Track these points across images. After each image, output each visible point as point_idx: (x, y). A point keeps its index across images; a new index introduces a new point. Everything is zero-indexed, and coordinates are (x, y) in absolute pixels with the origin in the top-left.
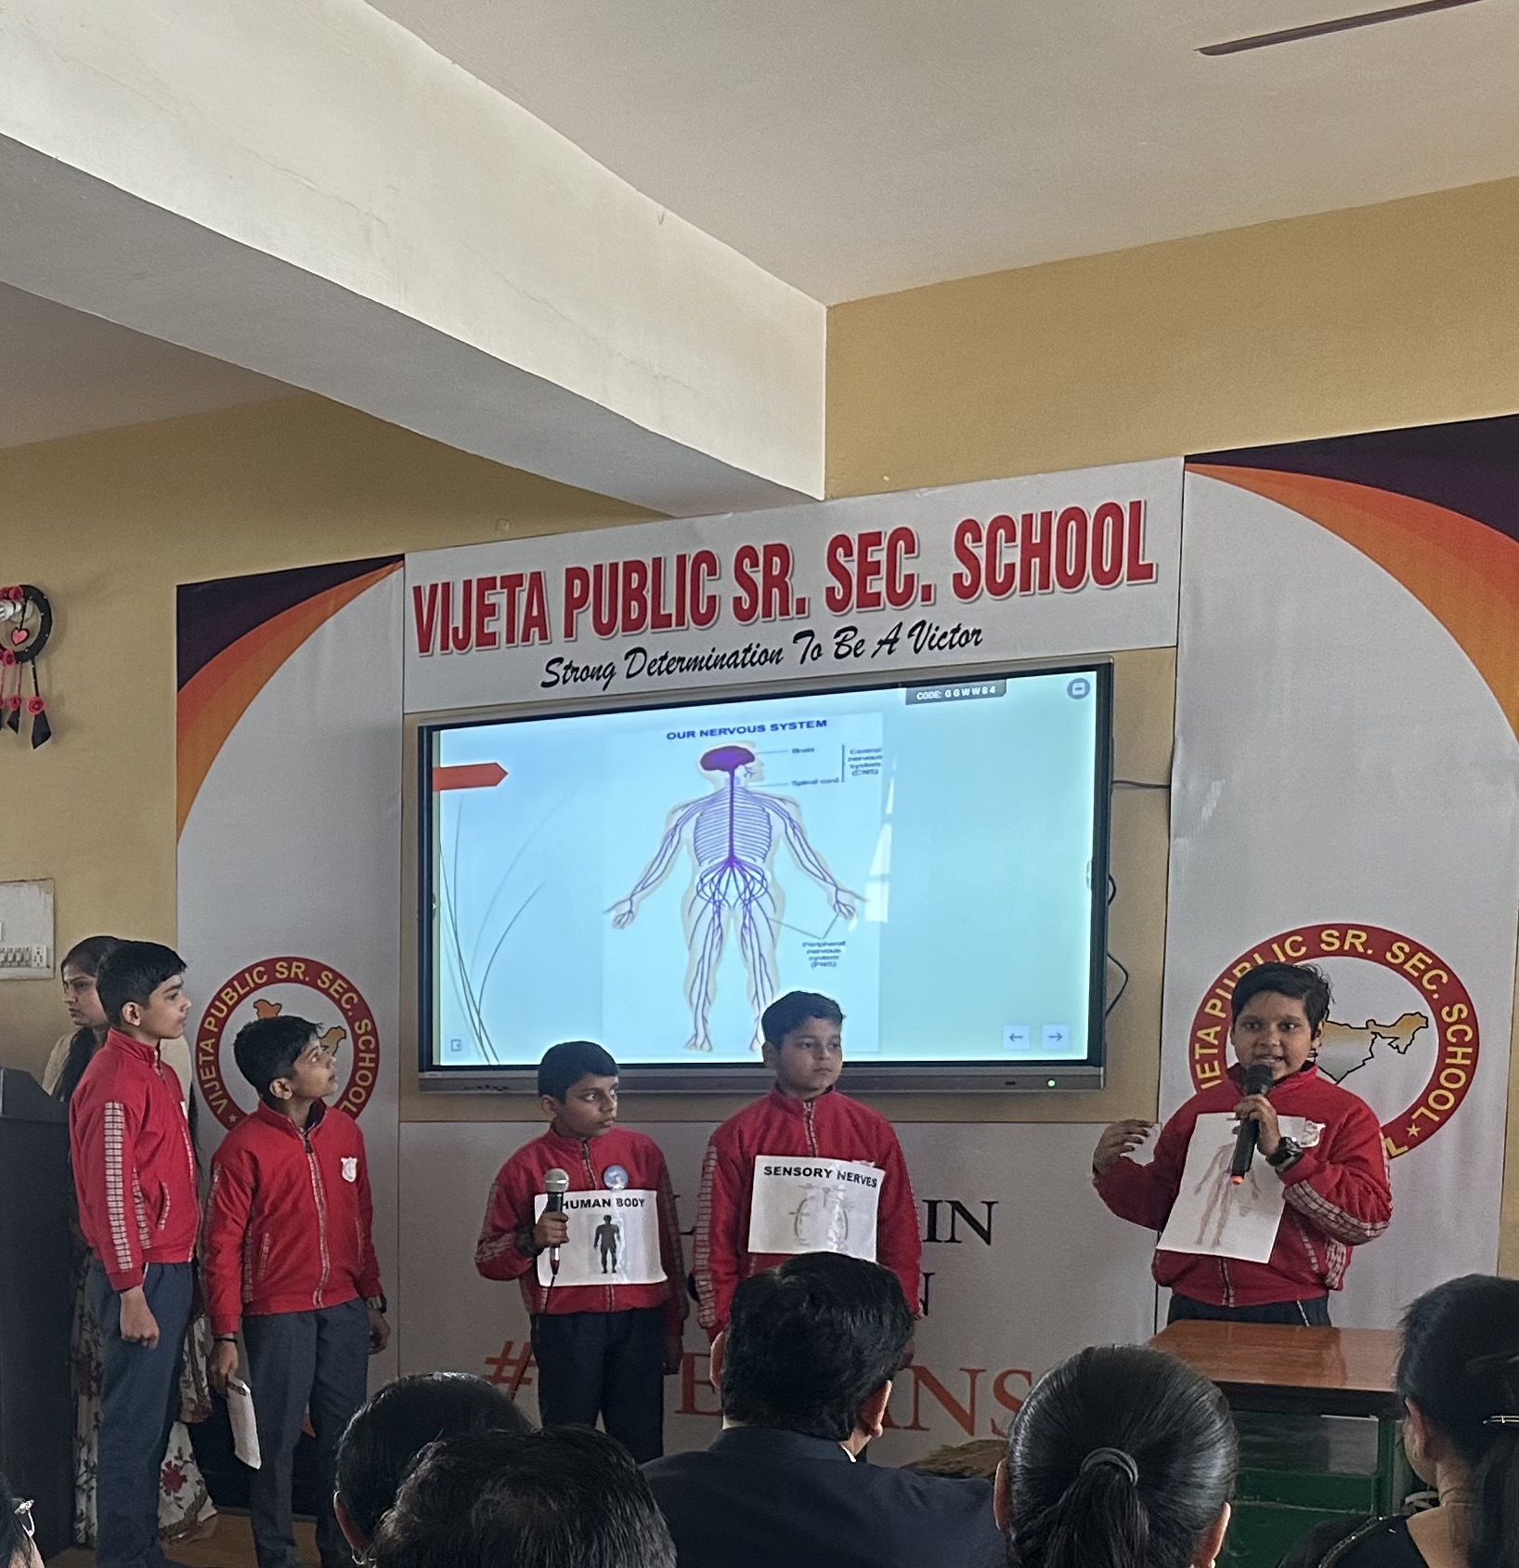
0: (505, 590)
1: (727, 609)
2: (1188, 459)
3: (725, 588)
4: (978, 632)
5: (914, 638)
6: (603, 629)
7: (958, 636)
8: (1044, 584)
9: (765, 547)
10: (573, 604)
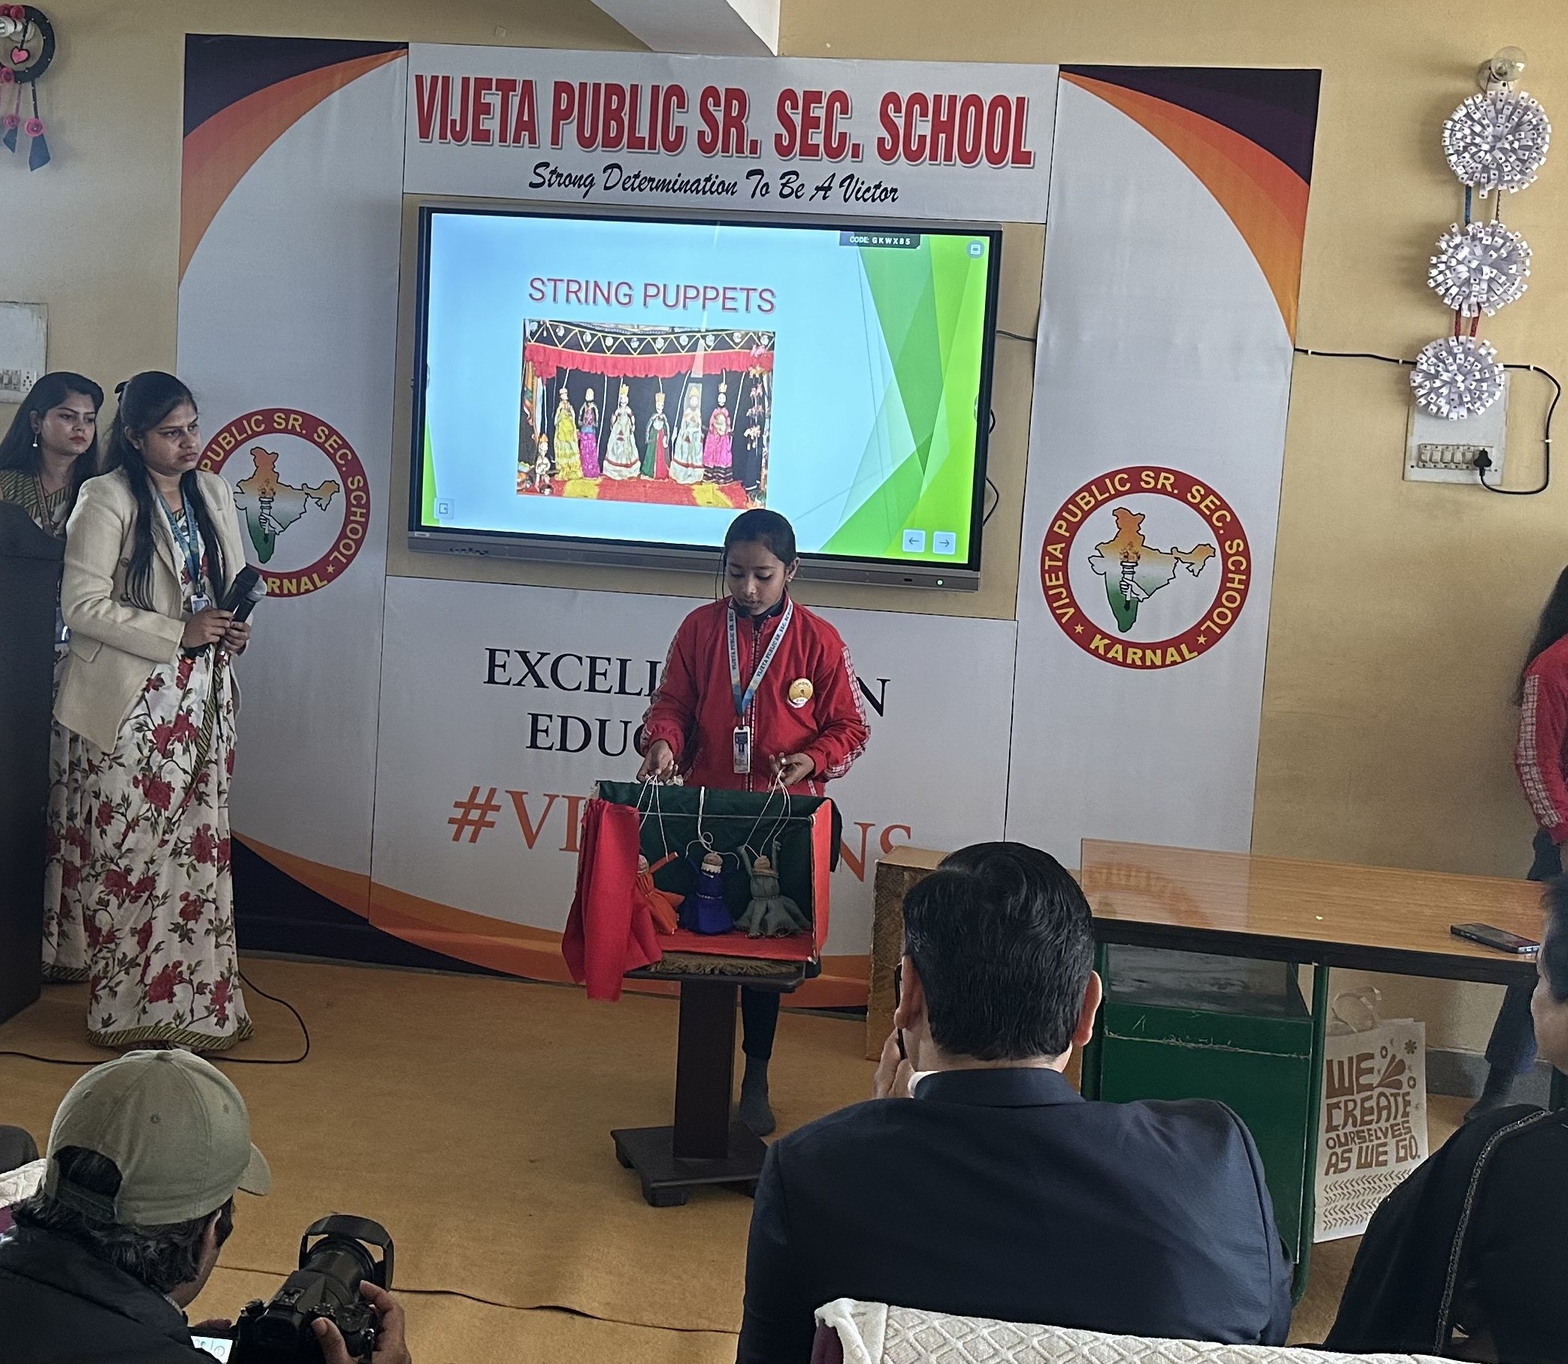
0: (500, 93)
1: (691, 141)
2: (1062, 68)
3: (690, 120)
4: (894, 190)
5: (844, 189)
6: (586, 143)
7: (879, 191)
8: (948, 157)
9: (727, 90)
10: (560, 116)
